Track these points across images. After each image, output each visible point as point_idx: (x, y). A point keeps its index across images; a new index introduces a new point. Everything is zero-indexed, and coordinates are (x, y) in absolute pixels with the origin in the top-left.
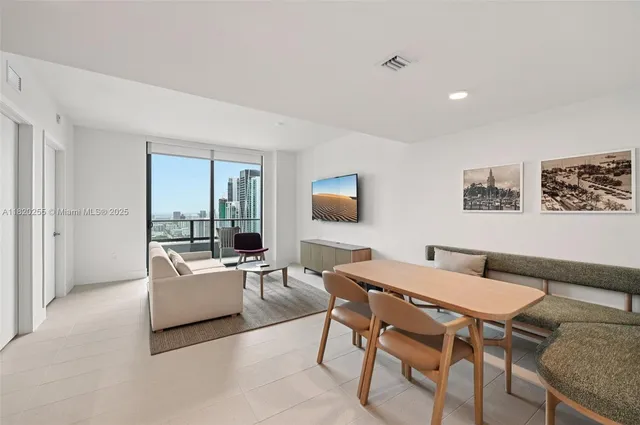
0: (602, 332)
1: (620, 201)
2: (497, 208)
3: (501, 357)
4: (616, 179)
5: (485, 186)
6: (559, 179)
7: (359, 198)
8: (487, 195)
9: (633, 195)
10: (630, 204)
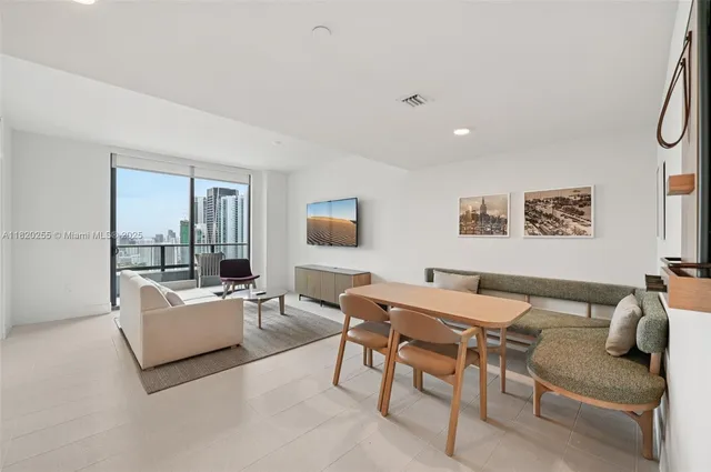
0: (572, 334)
1: (583, 228)
2: (488, 233)
3: (497, 365)
4: (580, 209)
5: (479, 213)
6: (538, 208)
7: (358, 222)
8: (481, 222)
9: (592, 223)
10: (590, 230)
